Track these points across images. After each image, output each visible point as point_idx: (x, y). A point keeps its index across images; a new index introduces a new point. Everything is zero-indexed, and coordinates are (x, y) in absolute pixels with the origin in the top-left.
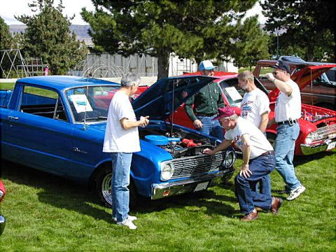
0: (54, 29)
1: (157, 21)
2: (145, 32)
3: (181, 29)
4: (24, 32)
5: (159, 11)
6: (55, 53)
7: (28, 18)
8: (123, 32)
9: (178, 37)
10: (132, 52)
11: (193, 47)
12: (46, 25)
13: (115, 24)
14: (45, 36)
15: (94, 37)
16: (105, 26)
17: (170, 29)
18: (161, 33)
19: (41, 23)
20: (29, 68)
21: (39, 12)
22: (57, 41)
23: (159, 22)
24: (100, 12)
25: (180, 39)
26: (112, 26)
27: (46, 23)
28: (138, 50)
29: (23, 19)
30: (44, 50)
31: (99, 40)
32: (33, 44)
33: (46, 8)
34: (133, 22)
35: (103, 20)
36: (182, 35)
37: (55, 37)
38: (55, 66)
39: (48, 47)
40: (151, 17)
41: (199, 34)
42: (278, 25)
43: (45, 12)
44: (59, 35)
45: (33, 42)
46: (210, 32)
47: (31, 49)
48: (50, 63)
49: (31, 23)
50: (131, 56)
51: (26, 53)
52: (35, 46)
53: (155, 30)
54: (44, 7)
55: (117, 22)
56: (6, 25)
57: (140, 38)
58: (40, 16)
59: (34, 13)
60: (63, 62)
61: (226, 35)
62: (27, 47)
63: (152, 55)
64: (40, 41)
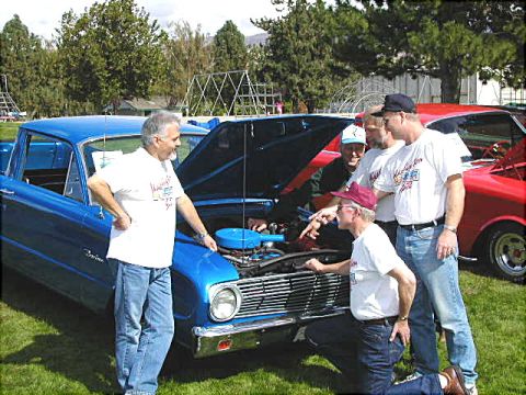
0: (308, 38)
3: (478, 29)
4: (264, 44)
5: (438, 1)
6: (311, 75)
7: (270, 21)
8: (380, 37)
9: (469, 44)
10: (399, 71)
11: (497, 60)
12: (297, 31)
13: (366, 25)
14: (294, 50)
16: (351, 30)
18: (439, 38)
19: (290, 28)
20: (261, 99)
21: (286, 12)
22: (313, 55)
23: (439, 20)
25: (472, 47)
26: (362, 28)
27: (297, 28)
28: (409, 68)
29: (264, 24)
30: (294, 71)
32: (277, 63)
33: (298, 6)
35: (347, 19)
37: (311, 50)
38: (310, 95)
39: (300, 66)
40: (425, 11)
41: (509, 36)
43: (296, 12)
44: (316, 46)
45: (276, 59)
47: (274, 69)
48: (302, 91)
49: (275, 30)
50: (397, 77)
51: (267, 76)
52: (280, 65)
53: (432, 33)
54: (294, 4)
55: (370, 22)
56: (239, 34)
57: (406, 46)
58: (289, 17)
59: (280, 15)
60: (321, 88)
62: (267, 67)
63: (434, 75)
64: (287, 57)
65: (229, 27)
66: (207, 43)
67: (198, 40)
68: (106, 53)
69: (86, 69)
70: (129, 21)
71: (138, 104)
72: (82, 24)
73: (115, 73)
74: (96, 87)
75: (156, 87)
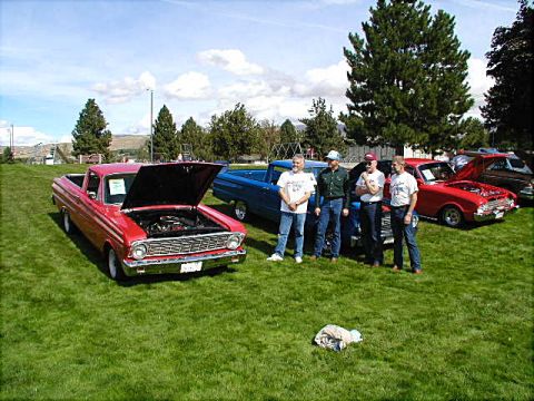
0: (325, 128)
1: (394, 122)
2: (385, 130)
3: (413, 127)
4: (304, 130)
5: (396, 114)
7: (307, 120)
8: (369, 128)
9: (409, 133)
10: (376, 145)
12: (320, 125)
13: (363, 124)
14: (319, 133)
15: (348, 133)
16: (356, 125)
17: (404, 127)
18: (396, 130)
19: (317, 123)
21: (315, 116)
22: (327, 136)
23: (396, 122)
24: (353, 115)
25: (411, 135)
26: (361, 125)
27: (320, 123)
28: (381, 143)
29: (305, 121)
30: (318, 143)
31: (350, 135)
32: (310, 139)
33: (321, 113)
34: (376, 122)
35: (355, 120)
36: (413, 131)
37: (326, 133)
39: (321, 141)
40: (390, 118)
41: (426, 131)
42: (493, 125)
43: (320, 116)
44: (329, 131)
45: (310, 137)
46: (435, 129)
49: (309, 124)
53: (393, 128)
54: (319, 113)
55: (365, 123)
56: (292, 126)
57: (381, 134)
58: (316, 118)
59: (312, 117)
61: (447, 132)
62: (306, 141)
63: (391, 146)
64: (315, 137)
65: (288, 122)
66: (277, 129)
67: (273, 128)
68: (232, 133)
69: (223, 141)
70: (243, 119)
71: (245, 157)
72: (221, 120)
73: (235, 143)
74: (227, 150)
75: (254, 150)
